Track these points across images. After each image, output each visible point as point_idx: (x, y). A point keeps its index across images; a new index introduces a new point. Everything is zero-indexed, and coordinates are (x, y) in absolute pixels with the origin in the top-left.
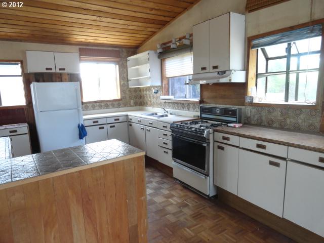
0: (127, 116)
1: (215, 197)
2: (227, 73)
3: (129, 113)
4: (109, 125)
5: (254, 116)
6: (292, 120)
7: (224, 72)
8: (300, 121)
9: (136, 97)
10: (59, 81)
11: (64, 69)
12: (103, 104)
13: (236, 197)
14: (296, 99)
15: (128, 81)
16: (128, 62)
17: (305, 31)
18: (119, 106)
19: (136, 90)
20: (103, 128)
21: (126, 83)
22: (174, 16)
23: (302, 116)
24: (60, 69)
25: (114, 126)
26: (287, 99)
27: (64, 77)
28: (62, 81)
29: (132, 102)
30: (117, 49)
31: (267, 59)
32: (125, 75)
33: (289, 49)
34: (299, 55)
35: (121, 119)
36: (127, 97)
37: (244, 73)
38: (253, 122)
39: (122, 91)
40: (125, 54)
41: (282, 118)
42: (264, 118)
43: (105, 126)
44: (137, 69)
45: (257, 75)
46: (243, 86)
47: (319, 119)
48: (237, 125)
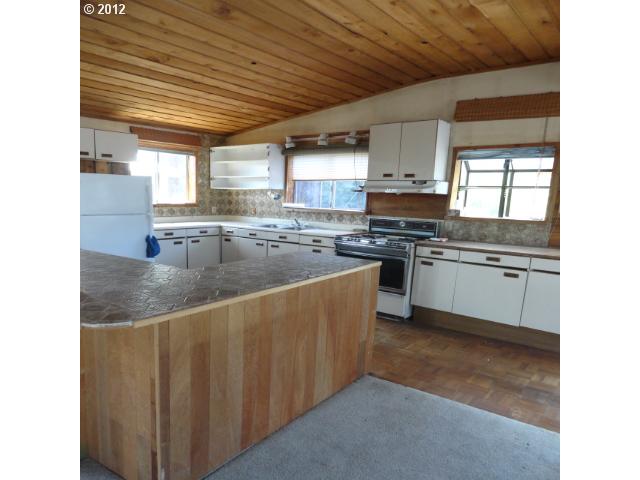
0: (220, 227)
1: (411, 319)
2: (428, 183)
3: (222, 224)
4: (190, 240)
5: (458, 230)
6: (513, 235)
7: (425, 182)
8: (523, 236)
9: (221, 202)
10: (90, 172)
11: (110, 156)
12: (165, 210)
13: (450, 314)
14: (507, 215)
15: (209, 179)
16: (212, 154)
17: (532, 150)
18: (192, 213)
19: (221, 192)
20: (181, 243)
21: (206, 182)
22: (321, 105)
23: (526, 231)
24: (104, 155)
25: (198, 241)
26: (501, 214)
27: (99, 167)
28: (95, 172)
29: (214, 209)
30: (196, 134)
31: (469, 171)
32: (205, 170)
33: (507, 165)
34: (513, 171)
35: (210, 231)
36: (207, 201)
37: (446, 184)
38: (456, 237)
39: (199, 192)
40: (207, 142)
41: (500, 233)
42: (473, 233)
43: (184, 240)
44: (226, 165)
45: (460, 187)
46: (446, 198)
47: (547, 234)
48: (444, 240)
